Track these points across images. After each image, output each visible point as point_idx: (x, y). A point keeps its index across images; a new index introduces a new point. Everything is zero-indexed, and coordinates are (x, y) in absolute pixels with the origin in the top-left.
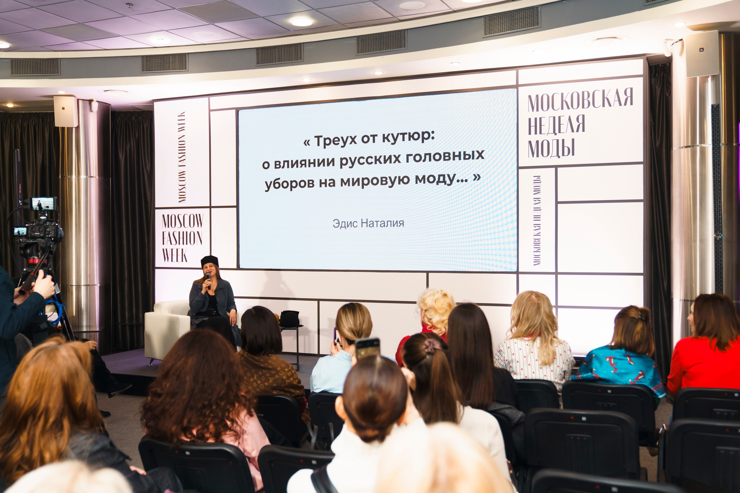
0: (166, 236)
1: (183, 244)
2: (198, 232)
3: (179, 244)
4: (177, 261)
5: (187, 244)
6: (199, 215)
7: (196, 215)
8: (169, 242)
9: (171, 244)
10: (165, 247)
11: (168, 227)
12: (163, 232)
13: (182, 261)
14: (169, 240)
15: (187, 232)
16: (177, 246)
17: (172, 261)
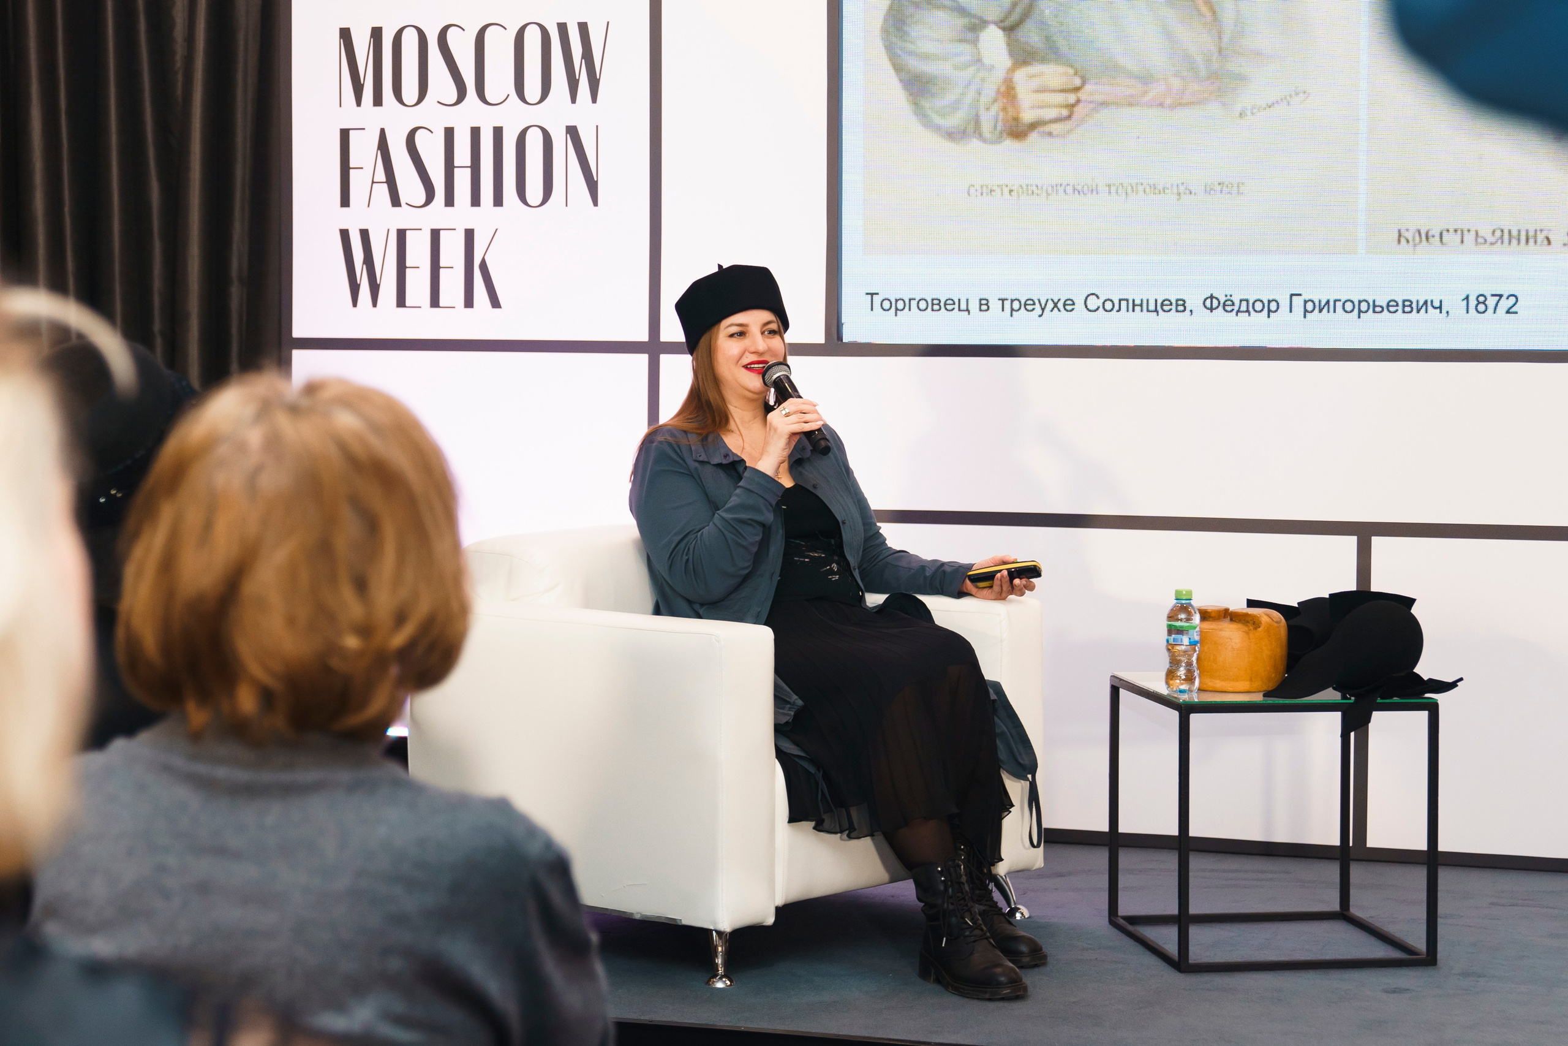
0: (364, 151)
1: (476, 201)
2: (572, 132)
3: (449, 201)
4: (435, 302)
5: (498, 201)
6: (583, 28)
7: (562, 28)
8: (383, 190)
9: (396, 201)
10: (353, 219)
11: (378, 101)
12: (345, 134)
13: (469, 302)
14: (381, 175)
15: (498, 132)
16: (437, 214)
17: (401, 302)
